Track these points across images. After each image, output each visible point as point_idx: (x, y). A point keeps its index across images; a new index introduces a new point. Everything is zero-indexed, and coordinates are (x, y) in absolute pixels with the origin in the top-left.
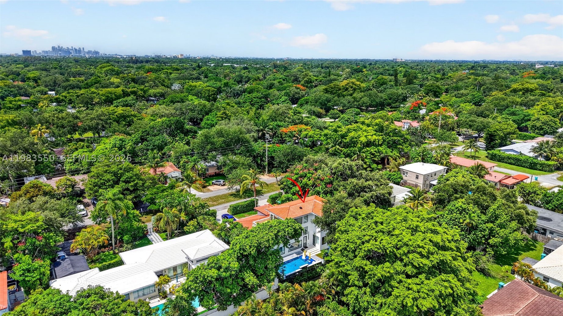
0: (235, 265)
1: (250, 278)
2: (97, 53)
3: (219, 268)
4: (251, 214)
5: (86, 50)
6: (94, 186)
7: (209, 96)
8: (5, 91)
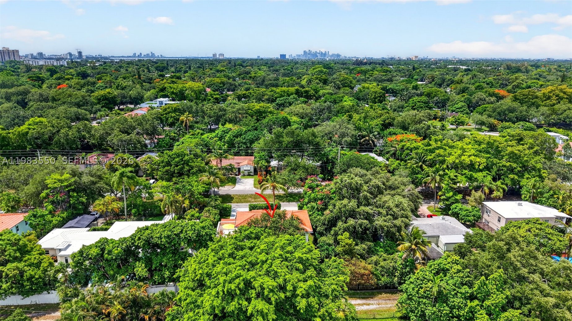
2: (338, 55)
5: (330, 54)
7: (375, 98)
8: (216, 86)
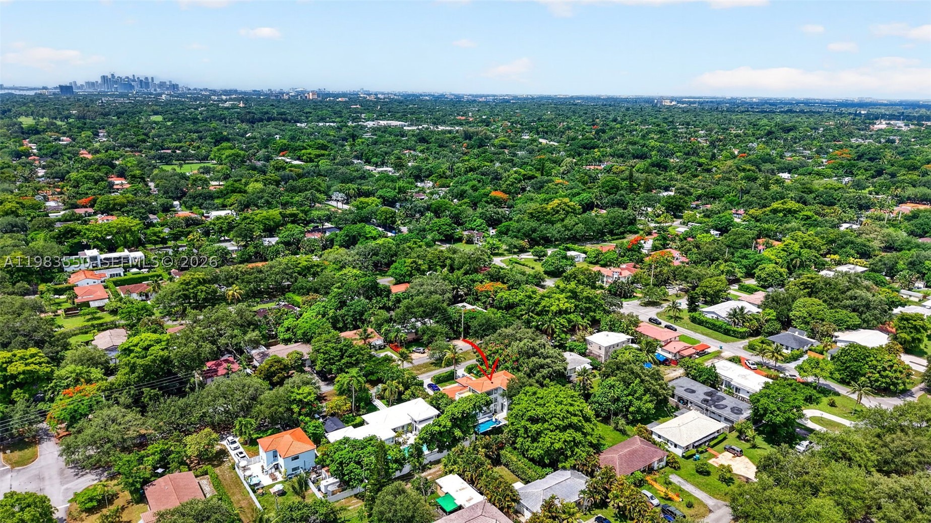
0: (449, 424)
1: (458, 433)
3: (440, 426)
4: (451, 384)
5: (157, 82)
6: (325, 361)
